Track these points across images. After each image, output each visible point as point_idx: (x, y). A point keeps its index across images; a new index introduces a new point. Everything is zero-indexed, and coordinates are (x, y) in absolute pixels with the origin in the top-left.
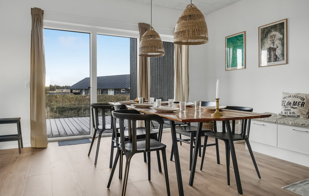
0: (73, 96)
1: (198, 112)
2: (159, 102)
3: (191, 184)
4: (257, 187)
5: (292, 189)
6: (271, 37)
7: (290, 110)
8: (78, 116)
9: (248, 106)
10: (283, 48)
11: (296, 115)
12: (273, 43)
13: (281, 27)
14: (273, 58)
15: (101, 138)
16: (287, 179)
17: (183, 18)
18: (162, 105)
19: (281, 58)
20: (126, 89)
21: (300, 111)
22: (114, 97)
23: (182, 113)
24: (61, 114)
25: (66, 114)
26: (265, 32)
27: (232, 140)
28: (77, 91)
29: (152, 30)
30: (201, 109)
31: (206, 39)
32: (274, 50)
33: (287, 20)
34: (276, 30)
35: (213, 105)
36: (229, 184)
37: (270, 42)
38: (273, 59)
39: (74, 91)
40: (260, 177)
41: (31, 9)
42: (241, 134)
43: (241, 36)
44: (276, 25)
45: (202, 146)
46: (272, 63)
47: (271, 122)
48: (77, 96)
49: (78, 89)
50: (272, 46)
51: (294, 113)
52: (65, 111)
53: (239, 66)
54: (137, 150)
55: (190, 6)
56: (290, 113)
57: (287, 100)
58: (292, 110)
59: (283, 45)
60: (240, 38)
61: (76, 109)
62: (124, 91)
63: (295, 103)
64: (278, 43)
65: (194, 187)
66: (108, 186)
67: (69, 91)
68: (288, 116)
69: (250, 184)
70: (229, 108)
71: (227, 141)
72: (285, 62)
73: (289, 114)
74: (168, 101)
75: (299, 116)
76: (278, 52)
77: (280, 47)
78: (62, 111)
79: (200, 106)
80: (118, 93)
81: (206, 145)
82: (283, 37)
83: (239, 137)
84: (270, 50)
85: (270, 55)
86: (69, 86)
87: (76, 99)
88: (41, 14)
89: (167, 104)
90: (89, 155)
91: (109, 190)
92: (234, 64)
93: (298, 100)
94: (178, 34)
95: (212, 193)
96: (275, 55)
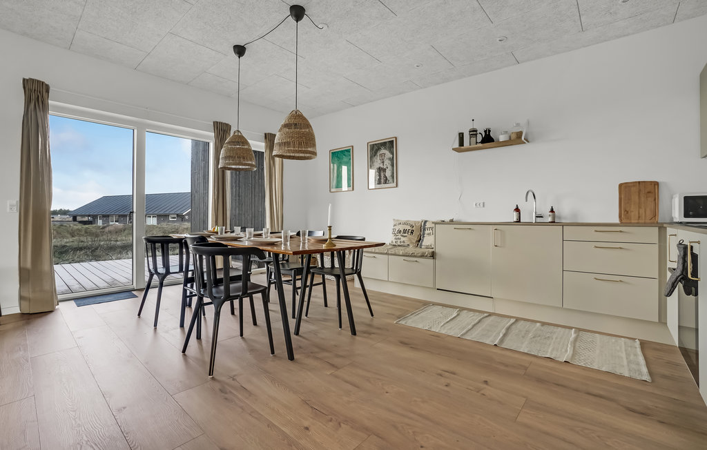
0: (80, 226)
1: (304, 243)
2: (250, 234)
3: (297, 333)
4: (370, 325)
5: (403, 322)
6: (381, 155)
7: (400, 239)
8: (97, 258)
9: (359, 235)
10: (393, 170)
11: (406, 244)
12: (383, 162)
13: (390, 145)
14: (382, 179)
15: (163, 288)
16: (398, 313)
17: (286, 126)
18: (255, 236)
19: (391, 180)
20: (177, 215)
21: (410, 240)
22: (157, 227)
23: (285, 245)
24: (59, 258)
25: (70, 256)
26: (375, 149)
27: (345, 275)
28: (86, 219)
29: (240, 134)
30: (308, 239)
31: (315, 154)
32: (384, 170)
33: (396, 138)
34: (385, 149)
35: (319, 234)
36: (341, 327)
37: (379, 162)
38: (382, 181)
39: (79, 219)
40: (372, 315)
41: (24, 80)
42: (353, 268)
43: (348, 151)
44: (385, 143)
45: (308, 286)
46: (383, 185)
47: (381, 253)
48: (87, 226)
49: (89, 216)
50: (382, 166)
51: (404, 242)
52: (66, 252)
53: (345, 186)
54: (231, 295)
55: (294, 113)
56: (400, 242)
57: (397, 228)
58: (403, 239)
59: (393, 166)
60: (346, 153)
61: (89, 248)
62: (173, 218)
63: (405, 231)
64: (387, 163)
65: (300, 336)
66: (184, 351)
67: (68, 218)
68: (399, 246)
69: (363, 323)
70: (339, 237)
71: (338, 277)
72: (394, 185)
73: (399, 244)
74: (262, 230)
75: (409, 245)
76: (388, 173)
77: (390, 167)
78: (61, 253)
79: (307, 237)
80: (164, 221)
81: (312, 285)
82: (393, 157)
83: (350, 271)
84: (380, 170)
85: (380, 176)
86: (67, 209)
87: (86, 232)
88: (44, 91)
89: (260, 235)
90: (139, 315)
91: (185, 355)
92: (339, 185)
93: (408, 227)
94: (280, 145)
95: (323, 339)
96: (385, 177)
